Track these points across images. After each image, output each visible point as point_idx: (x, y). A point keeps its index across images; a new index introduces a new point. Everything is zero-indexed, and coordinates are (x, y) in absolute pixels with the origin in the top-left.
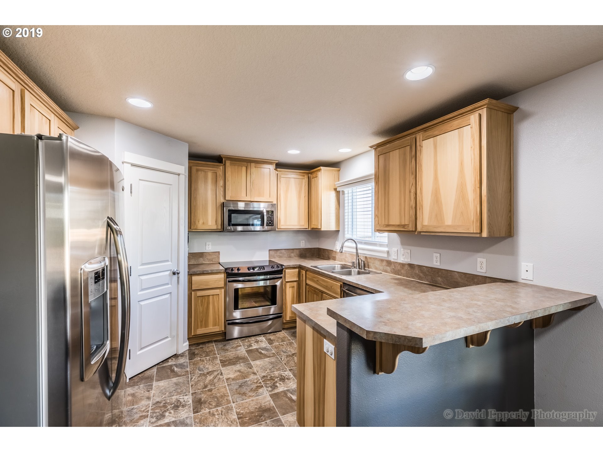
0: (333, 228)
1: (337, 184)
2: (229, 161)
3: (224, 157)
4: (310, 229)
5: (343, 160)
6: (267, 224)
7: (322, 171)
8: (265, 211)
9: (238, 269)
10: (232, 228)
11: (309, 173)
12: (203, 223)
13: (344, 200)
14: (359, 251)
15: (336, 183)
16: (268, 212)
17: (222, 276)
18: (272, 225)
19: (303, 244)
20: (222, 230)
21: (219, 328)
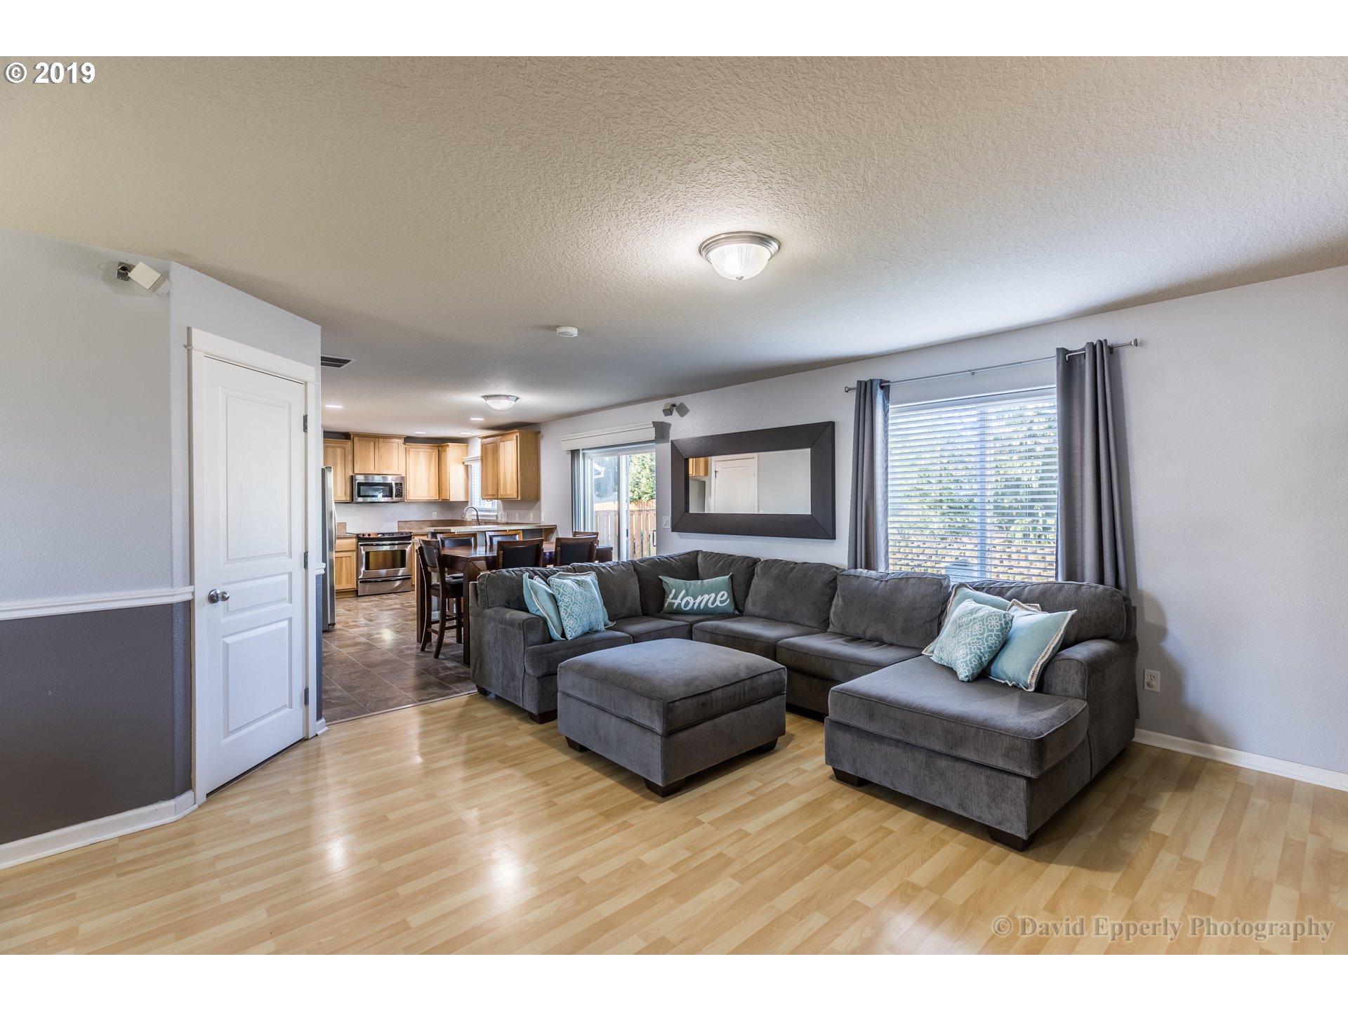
0: (461, 498)
1: (465, 459)
2: (357, 438)
3: (352, 434)
4: (440, 500)
5: (468, 437)
6: (396, 495)
7: (449, 446)
8: (393, 483)
9: (369, 535)
10: (360, 500)
11: (439, 447)
13: (471, 473)
14: (480, 518)
15: (463, 458)
16: (396, 484)
17: (354, 540)
18: (401, 496)
19: (435, 515)
20: (352, 501)
21: (352, 586)
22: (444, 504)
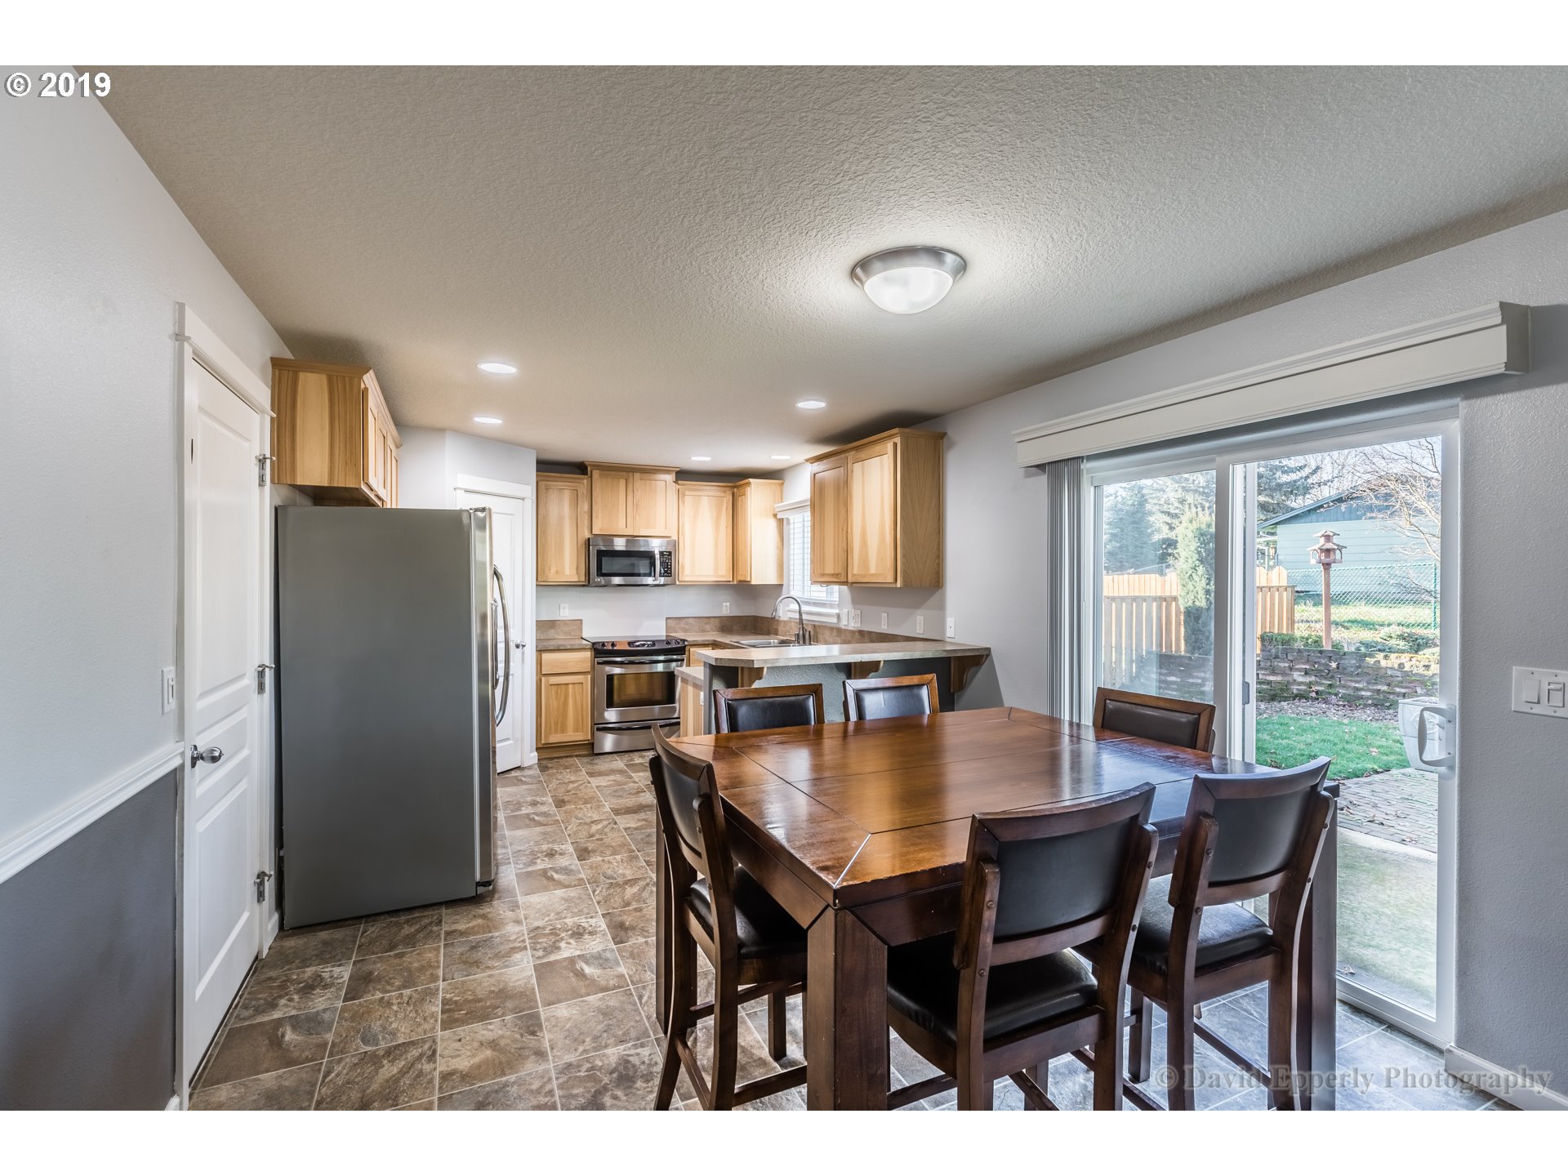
0: (772, 580)
1: (778, 507)
2: (598, 471)
3: (590, 465)
4: (735, 583)
5: (787, 466)
6: (660, 573)
7: (753, 486)
8: (657, 552)
9: (614, 645)
10: (601, 580)
11: (734, 487)
12: (557, 572)
13: (789, 534)
15: (775, 506)
16: (662, 553)
17: (588, 654)
18: (670, 573)
19: (726, 610)
20: (588, 583)
21: (583, 736)
22: (743, 589)
